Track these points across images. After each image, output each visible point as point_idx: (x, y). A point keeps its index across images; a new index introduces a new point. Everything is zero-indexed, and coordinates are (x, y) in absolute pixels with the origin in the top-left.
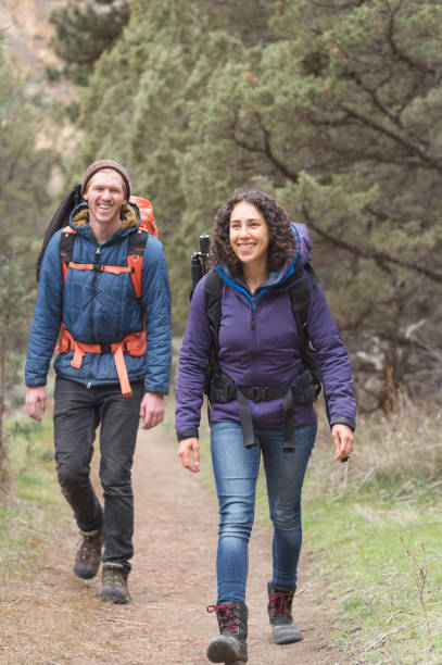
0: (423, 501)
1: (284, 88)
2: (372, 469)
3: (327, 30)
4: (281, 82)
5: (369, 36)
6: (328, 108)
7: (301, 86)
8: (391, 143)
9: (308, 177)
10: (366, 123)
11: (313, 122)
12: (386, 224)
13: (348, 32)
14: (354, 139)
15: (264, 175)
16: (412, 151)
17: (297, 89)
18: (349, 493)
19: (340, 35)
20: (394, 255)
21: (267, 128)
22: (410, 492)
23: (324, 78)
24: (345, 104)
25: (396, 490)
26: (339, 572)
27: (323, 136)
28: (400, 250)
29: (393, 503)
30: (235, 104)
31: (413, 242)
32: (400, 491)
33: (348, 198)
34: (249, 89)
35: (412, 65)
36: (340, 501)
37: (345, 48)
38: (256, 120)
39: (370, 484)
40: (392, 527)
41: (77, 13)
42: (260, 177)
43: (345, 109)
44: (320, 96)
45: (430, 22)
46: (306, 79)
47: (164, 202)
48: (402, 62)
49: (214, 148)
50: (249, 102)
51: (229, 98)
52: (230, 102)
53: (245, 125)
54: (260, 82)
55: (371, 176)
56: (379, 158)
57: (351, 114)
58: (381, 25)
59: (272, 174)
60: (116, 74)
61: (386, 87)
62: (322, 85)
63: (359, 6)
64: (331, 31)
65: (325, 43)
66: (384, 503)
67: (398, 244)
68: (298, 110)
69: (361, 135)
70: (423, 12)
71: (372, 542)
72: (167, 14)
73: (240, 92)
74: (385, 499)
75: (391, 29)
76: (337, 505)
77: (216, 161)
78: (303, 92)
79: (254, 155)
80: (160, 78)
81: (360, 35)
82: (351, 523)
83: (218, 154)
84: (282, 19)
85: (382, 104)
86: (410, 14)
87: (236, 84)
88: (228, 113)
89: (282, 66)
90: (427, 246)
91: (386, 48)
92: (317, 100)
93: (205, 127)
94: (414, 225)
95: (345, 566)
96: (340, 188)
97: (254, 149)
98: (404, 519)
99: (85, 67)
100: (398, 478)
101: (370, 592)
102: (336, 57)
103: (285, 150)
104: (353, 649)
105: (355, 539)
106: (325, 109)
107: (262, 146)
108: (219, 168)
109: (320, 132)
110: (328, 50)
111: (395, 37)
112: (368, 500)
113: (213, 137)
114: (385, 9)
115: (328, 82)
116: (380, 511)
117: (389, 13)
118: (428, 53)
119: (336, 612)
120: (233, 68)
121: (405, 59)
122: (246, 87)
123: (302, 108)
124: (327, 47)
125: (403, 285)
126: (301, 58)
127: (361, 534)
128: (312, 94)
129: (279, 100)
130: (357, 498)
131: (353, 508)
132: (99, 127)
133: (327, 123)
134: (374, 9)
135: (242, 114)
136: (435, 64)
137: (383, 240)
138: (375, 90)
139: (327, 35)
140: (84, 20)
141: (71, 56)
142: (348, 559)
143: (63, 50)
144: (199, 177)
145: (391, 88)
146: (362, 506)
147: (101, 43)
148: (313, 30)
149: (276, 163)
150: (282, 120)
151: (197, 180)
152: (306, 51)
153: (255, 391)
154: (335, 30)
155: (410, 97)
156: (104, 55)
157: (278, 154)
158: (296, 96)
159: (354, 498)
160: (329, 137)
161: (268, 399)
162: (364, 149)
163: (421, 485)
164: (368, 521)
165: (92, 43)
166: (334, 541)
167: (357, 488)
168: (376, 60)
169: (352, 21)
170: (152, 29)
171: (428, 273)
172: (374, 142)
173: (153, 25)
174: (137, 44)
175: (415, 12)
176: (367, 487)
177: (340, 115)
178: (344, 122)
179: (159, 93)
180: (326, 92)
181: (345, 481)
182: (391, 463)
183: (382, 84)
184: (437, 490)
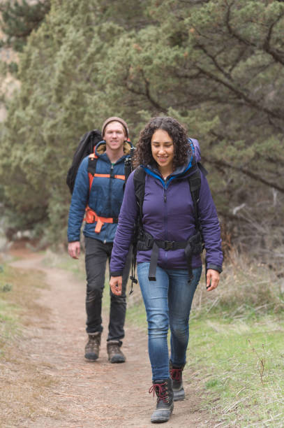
0: (251, 319)
1: (159, 54)
2: (217, 298)
3: (187, 17)
4: (157, 51)
5: (214, 21)
6: (187, 67)
7: (169, 53)
8: (226, 90)
9: (174, 111)
10: (211, 77)
11: (178, 76)
12: (224, 142)
13: (201, 19)
14: (203, 87)
15: (145, 110)
16: (240, 96)
17: (168, 55)
18: (203, 314)
19: (195, 20)
20: (228, 162)
21: (148, 79)
22: (242, 313)
23: (185, 47)
24: (198, 65)
25: (233, 311)
26: (200, 363)
27: (183, 86)
28: (232, 159)
29: (232, 319)
30: (127, 64)
31: (241, 153)
32: (235, 312)
33: (199, 125)
34: (137, 55)
35: (241, 40)
36: (197, 318)
37: (198, 29)
38: (141, 74)
39: (216, 308)
40: (232, 335)
41: (16, 4)
42: (143, 111)
43: (198, 68)
44: (182, 59)
45: (253, 12)
46: (173, 49)
47: (76, 128)
48: (234, 38)
49: (113, 93)
50: (136, 63)
51: (123, 59)
52: (123, 63)
53: (133, 77)
54: (143, 50)
55: (213, 112)
56: (218, 100)
57: (202, 71)
58: (221, 14)
59: (150, 109)
60: (42, 44)
61: (222, 55)
62: (183, 52)
63: (207, 2)
64: (189, 18)
65: (185, 26)
66: (226, 320)
67: (231, 154)
68: (168, 68)
69: (207, 85)
70: (248, 6)
71: (220, 344)
72: (76, 6)
73: (130, 56)
74: (226, 317)
75: (228, 17)
76: (195, 321)
77: (114, 101)
78: (171, 56)
79: (140, 97)
80: (70, 50)
81: (208, 21)
82: (205, 333)
83: (116, 96)
84: (157, 10)
85: (220, 65)
86: (240, 7)
87: (128, 51)
88: (122, 70)
89: (157, 41)
90: (249, 157)
91: (225, 29)
92: (180, 62)
93: (108, 78)
94: (241, 143)
95: (205, 359)
96: (194, 118)
97: (139, 93)
98: (240, 330)
99: (21, 39)
100: (234, 304)
101: (222, 376)
102: (193, 35)
103: (158, 94)
104: (216, 412)
105: (209, 343)
106: (185, 67)
107: (144, 91)
108: (117, 105)
109: (181, 83)
110: (187, 30)
111: (231, 22)
112: (215, 318)
113: (112, 85)
114: (225, 4)
115: (187, 50)
116: (223, 325)
117: (227, 7)
118: (251, 33)
119: (201, 388)
120: (124, 41)
121: (236, 36)
122: (134, 53)
123: (171, 67)
124: (187, 28)
125: (232, 181)
126: (170, 35)
127: (212, 340)
128: (177, 58)
129: (156, 61)
130: (208, 317)
131: (206, 323)
132: (31, 78)
133: (186, 77)
134: (217, 4)
135: (132, 70)
136: (255, 40)
137: (222, 152)
138: (215, 56)
139: (187, 21)
140: (21, 9)
141: (12, 32)
142: (205, 355)
143: (7, 28)
144: (103, 111)
145: (225, 55)
146: (212, 321)
147: (31, 24)
148: (177, 17)
149: (153, 102)
150: (157, 75)
151: (101, 113)
152: (173, 31)
153: (166, 243)
154: (192, 17)
155: (237, 61)
156: (33, 33)
157: (154, 96)
158: (167, 59)
159: (206, 316)
160: (187, 86)
161: (174, 248)
162: (209, 94)
163: (249, 309)
164: (217, 332)
165: (25, 24)
166: (196, 343)
167: (208, 310)
168: (217, 37)
169: (203, 12)
170: (68, 16)
171: (249, 174)
172: (215, 90)
173: (68, 14)
174: (59, 25)
175: (243, 7)
176: (214, 310)
177: (195, 72)
178: (196, 77)
179: (70, 60)
180: (186, 57)
181: (200, 306)
182: (230, 294)
183: (219, 53)
184: (259, 312)
